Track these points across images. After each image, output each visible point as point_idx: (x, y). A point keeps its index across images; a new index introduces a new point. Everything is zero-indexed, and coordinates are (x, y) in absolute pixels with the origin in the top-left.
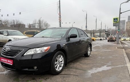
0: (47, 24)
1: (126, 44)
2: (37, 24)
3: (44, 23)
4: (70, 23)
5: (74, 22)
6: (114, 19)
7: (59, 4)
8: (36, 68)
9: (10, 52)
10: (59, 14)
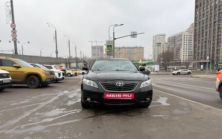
4: (19, 42)
5: (29, 42)
6: (108, 46)
9: (124, 86)
10: (12, 26)
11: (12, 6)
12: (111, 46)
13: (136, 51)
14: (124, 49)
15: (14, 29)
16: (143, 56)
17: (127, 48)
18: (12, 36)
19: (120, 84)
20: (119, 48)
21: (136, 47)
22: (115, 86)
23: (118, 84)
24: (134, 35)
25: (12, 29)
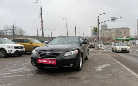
0: (22, 30)
1: (105, 50)
2: (9, 30)
3: (18, 29)
4: (49, 30)
5: (54, 30)
6: (94, 28)
7: (40, 11)
8: (72, 65)
9: (51, 55)
10: (41, 21)
11: (41, 10)
12: (96, 28)
13: (123, 30)
14: (114, 30)
15: (42, 23)
16: (129, 33)
17: (117, 29)
18: (41, 26)
19: (48, 53)
20: (110, 30)
21: (124, 28)
22: (45, 55)
23: (47, 53)
24: (113, 19)
25: (41, 23)
